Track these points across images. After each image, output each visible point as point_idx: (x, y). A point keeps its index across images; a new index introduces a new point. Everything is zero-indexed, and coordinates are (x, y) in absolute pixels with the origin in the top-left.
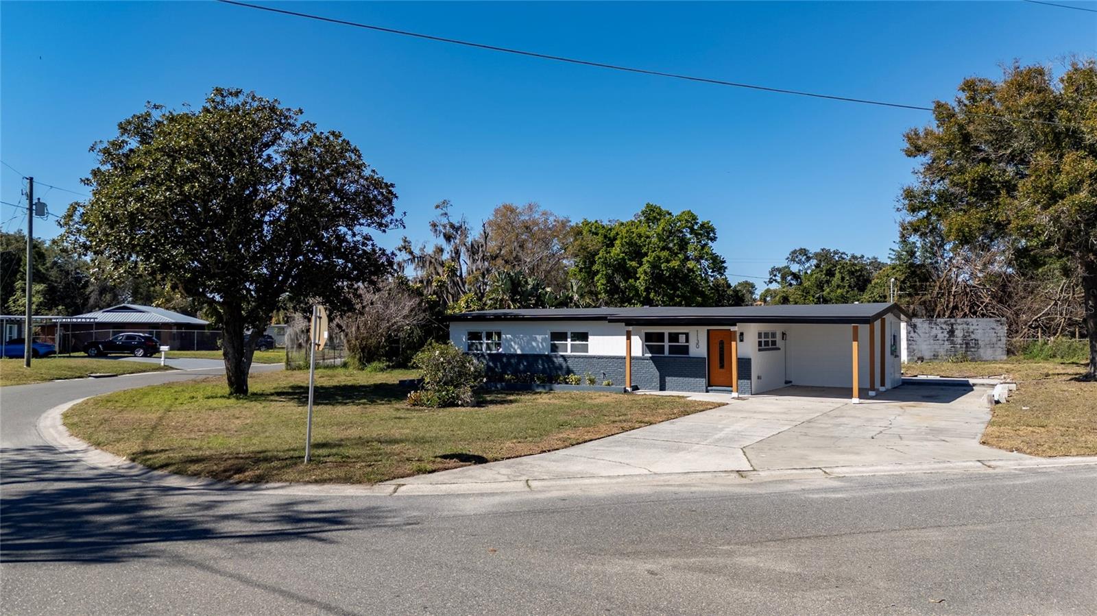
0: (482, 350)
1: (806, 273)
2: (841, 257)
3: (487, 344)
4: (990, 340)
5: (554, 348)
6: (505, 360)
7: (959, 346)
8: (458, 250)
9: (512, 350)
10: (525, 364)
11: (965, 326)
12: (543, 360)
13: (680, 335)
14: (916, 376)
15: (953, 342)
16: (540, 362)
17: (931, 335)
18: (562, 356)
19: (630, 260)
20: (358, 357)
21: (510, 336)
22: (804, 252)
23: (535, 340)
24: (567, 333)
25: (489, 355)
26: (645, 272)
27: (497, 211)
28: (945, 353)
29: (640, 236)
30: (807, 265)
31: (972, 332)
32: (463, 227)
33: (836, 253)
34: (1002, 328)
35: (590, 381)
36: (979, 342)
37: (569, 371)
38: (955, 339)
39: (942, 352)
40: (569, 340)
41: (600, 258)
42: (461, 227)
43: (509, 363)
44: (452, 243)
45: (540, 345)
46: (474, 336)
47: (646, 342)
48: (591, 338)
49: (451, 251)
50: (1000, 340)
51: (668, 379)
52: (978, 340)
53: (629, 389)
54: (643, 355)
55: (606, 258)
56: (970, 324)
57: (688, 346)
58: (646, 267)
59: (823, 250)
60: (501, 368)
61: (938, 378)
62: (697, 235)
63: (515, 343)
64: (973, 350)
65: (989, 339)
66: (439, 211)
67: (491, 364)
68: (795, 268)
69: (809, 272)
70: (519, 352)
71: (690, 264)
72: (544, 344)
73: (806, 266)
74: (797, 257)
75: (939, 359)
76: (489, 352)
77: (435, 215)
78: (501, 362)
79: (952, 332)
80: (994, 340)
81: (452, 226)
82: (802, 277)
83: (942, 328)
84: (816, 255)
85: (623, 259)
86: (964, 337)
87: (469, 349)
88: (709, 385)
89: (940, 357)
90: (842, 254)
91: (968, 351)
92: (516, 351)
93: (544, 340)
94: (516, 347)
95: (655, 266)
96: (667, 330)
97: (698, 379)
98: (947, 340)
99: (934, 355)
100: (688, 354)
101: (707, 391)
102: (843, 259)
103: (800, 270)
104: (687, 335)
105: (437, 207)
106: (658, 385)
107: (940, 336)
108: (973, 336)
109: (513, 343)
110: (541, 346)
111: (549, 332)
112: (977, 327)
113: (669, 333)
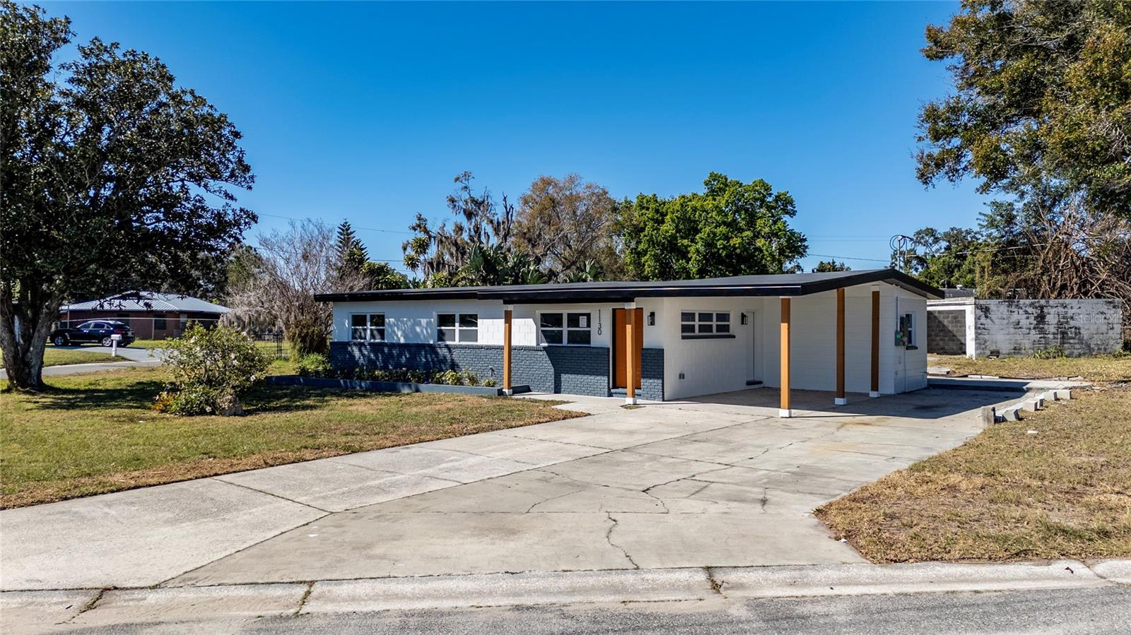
0: (365, 338)
1: (933, 256)
2: (974, 237)
3: (371, 330)
4: (1097, 329)
5: (441, 336)
6: (386, 350)
7: (1051, 336)
8: (478, 228)
9: (395, 338)
10: (408, 356)
11: (1061, 309)
12: (426, 352)
13: (581, 317)
14: (966, 376)
15: (1042, 331)
16: (424, 354)
17: (1011, 321)
18: (447, 346)
19: (682, 238)
20: (297, 347)
21: (394, 320)
22: (931, 232)
23: (419, 324)
24: (454, 315)
25: (371, 344)
26: (698, 251)
27: (535, 185)
28: (1032, 346)
29: (695, 209)
30: (935, 247)
31: (1072, 318)
32: (486, 202)
33: (968, 233)
34: (1115, 313)
35: (470, 379)
36: (1082, 331)
37: (454, 366)
38: (1046, 327)
39: (1027, 344)
40: (457, 324)
41: (645, 236)
42: (483, 202)
43: (391, 355)
44: (473, 220)
46: (358, 320)
47: (542, 326)
48: (479, 321)
49: (470, 230)
50: (1112, 328)
51: (564, 377)
52: (1079, 329)
53: (506, 390)
54: (538, 344)
55: (652, 235)
56: (1069, 307)
57: (589, 331)
58: (700, 246)
59: (952, 229)
60: (383, 362)
61: (996, 379)
62: (769, 208)
63: (398, 329)
64: (1071, 341)
65: (1095, 327)
66: (460, 185)
67: (372, 356)
68: (921, 251)
69: (937, 255)
70: (402, 341)
71: (760, 243)
72: (429, 330)
73: (934, 249)
74: (923, 237)
75: (1021, 354)
76: (372, 341)
77: (455, 190)
78: (383, 352)
79: (1041, 318)
80: (1104, 328)
81: (473, 201)
82: (929, 261)
83: (1026, 312)
84: (946, 234)
85: (674, 237)
86: (1060, 324)
87: (354, 338)
88: (615, 387)
89: (1023, 351)
90: (976, 233)
91: (1064, 343)
92: (399, 339)
93: (429, 324)
94: (399, 334)
95: (710, 244)
96: (565, 310)
97: (598, 378)
98: (1034, 328)
99: (1015, 349)
100: (589, 342)
101: (610, 395)
102: (977, 239)
103: (926, 253)
104: (588, 315)
105: (457, 179)
106: (553, 387)
107: (1024, 322)
108: (1072, 323)
109: (396, 329)
110: (425, 332)
111: (435, 314)
112: (1078, 311)
113: (568, 314)
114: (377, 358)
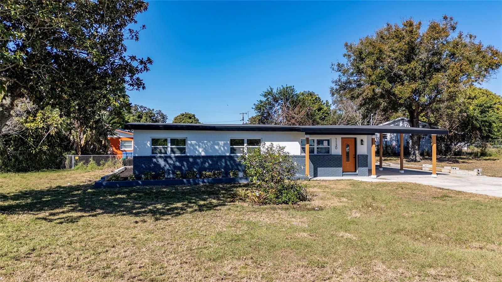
0: (167, 153)
3: (172, 148)
5: (234, 151)
9: (197, 152)
10: (210, 162)
13: (324, 141)
16: (223, 160)
18: (241, 156)
21: (195, 142)
23: (218, 144)
24: (243, 140)
25: (175, 157)
40: (245, 145)
43: (195, 163)
45: (222, 148)
46: (158, 142)
47: (302, 145)
48: (262, 143)
51: (319, 169)
54: (300, 154)
57: (329, 148)
60: (188, 167)
63: (199, 147)
67: (178, 164)
70: (203, 154)
72: (226, 148)
76: (173, 155)
78: (188, 162)
87: (154, 153)
88: (343, 172)
92: (201, 153)
93: (225, 144)
94: (200, 150)
96: (315, 138)
97: (337, 168)
100: (330, 153)
101: (342, 176)
104: (328, 141)
106: (313, 174)
109: (197, 147)
111: (228, 139)
113: (317, 140)
114: (183, 165)
